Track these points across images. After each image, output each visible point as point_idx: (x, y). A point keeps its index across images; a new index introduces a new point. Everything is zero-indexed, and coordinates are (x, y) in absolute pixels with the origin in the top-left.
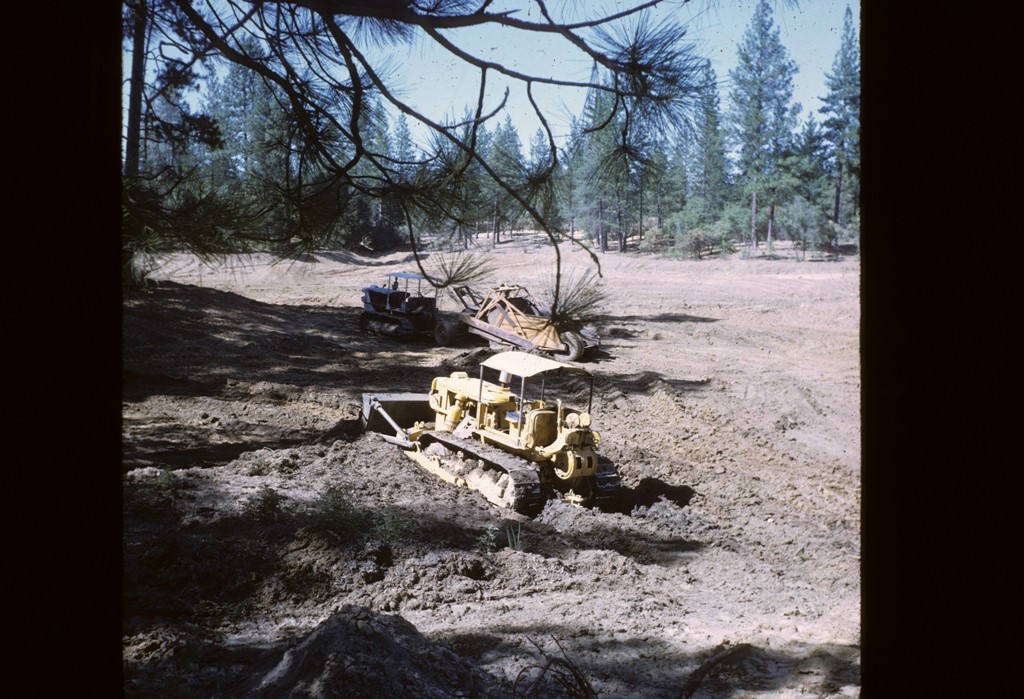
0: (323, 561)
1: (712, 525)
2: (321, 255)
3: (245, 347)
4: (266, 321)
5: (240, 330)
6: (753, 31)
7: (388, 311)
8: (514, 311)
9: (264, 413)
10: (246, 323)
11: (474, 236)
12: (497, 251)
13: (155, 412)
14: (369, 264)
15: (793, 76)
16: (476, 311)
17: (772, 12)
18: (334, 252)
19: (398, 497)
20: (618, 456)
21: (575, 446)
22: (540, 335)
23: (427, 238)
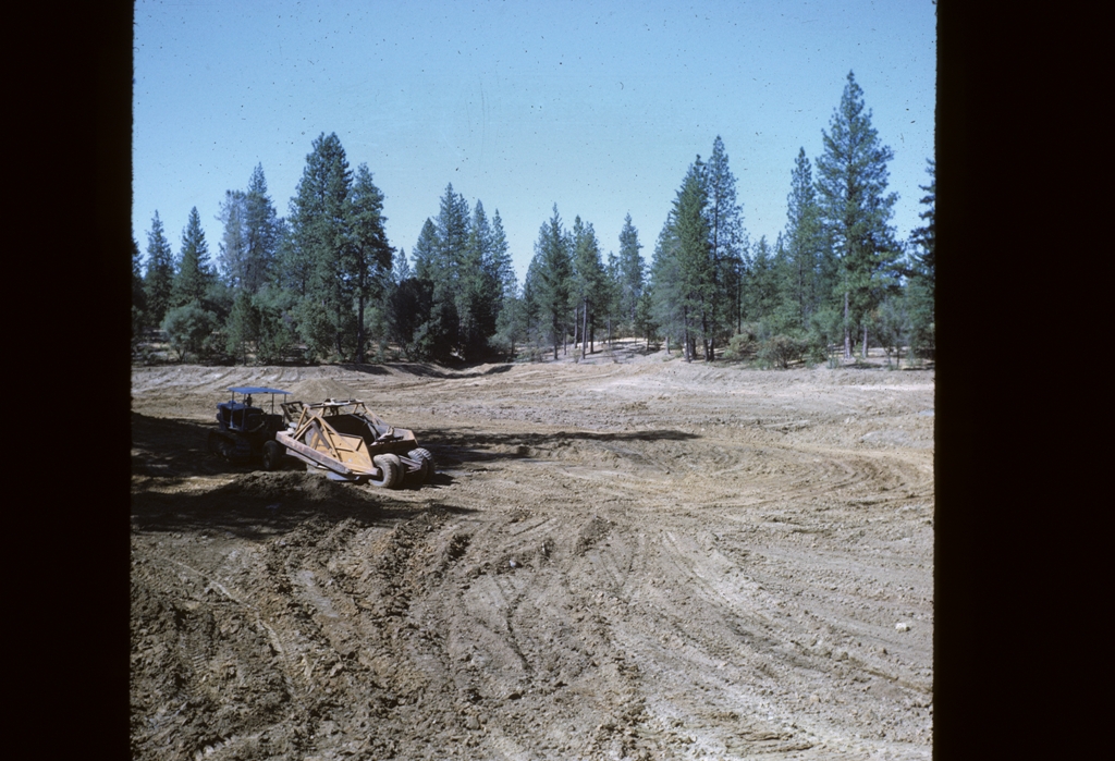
2: (396, 367)
6: (840, 114)
8: (328, 430)
11: (572, 346)
12: (587, 361)
15: (887, 163)
17: (862, 93)
18: (413, 364)
22: (354, 457)
23: (521, 349)
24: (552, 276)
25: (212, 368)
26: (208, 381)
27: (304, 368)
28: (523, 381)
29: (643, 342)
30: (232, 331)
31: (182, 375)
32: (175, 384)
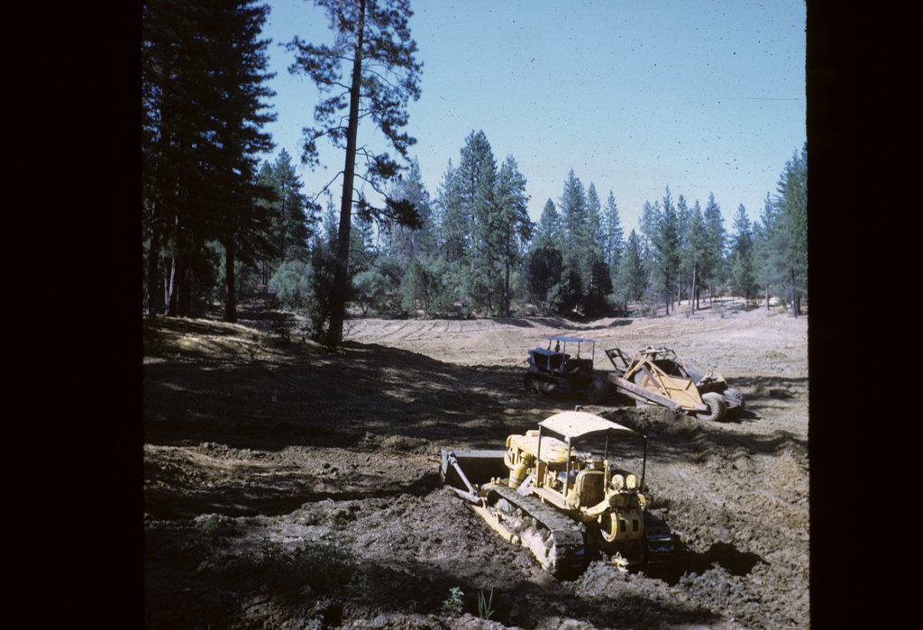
0: (276, 617)
1: (752, 597)
2: (535, 321)
3: (411, 403)
4: (438, 380)
5: (409, 387)
7: (549, 372)
8: (658, 372)
9: (384, 465)
10: (420, 381)
11: (676, 303)
12: (696, 317)
13: (287, 461)
14: (579, 329)
16: (624, 372)
18: (548, 319)
19: (436, 552)
20: (705, 518)
21: (620, 508)
22: (683, 396)
23: (633, 306)
24: (665, 245)
25: (391, 321)
26: (391, 332)
27: (464, 322)
28: (646, 333)
29: (743, 300)
30: (407, 292)
31: (368, 327)
32: (365, 334)
